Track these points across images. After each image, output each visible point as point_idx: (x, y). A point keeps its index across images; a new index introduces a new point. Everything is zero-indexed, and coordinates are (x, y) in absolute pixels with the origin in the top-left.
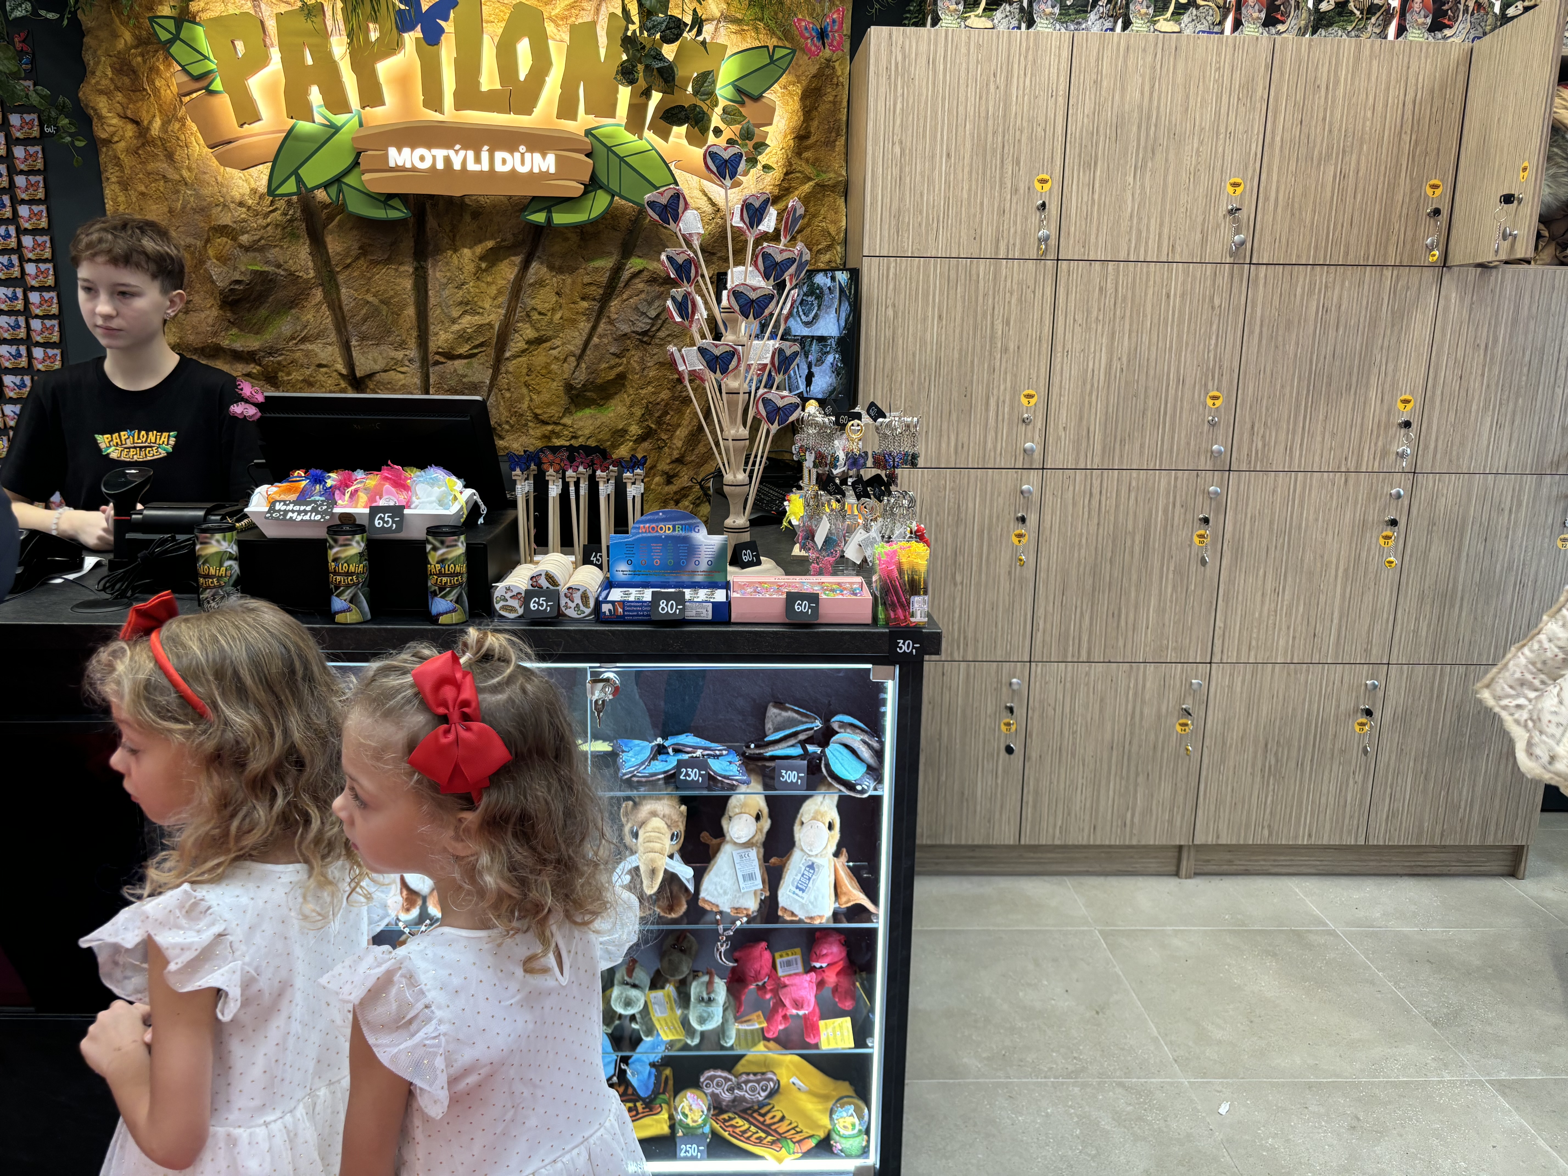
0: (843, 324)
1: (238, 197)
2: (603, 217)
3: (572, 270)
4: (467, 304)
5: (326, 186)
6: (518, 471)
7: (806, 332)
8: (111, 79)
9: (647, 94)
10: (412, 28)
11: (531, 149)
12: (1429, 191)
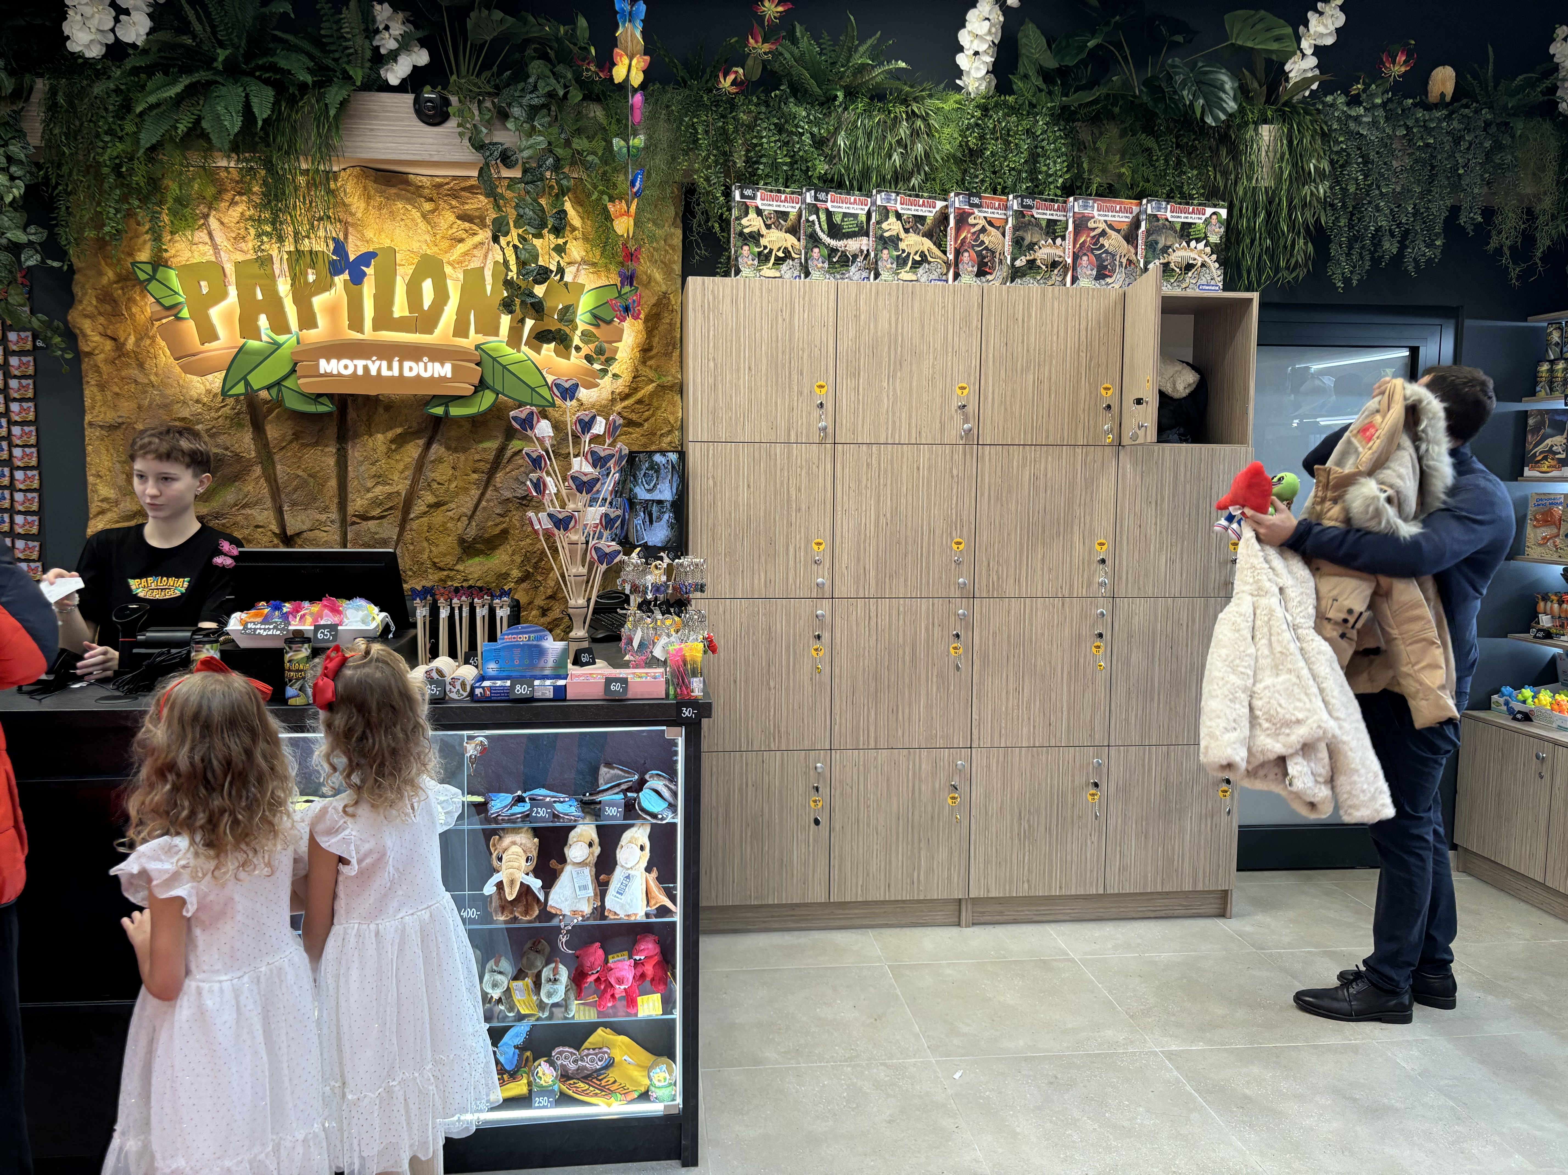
0: (674, 491)
1: (195, 396)
2: (490, 410)
3: (465, 450)
4: (379, 477)
5: (268, 388)
6: (418, 600)
7: (648, 496)
8: (96, 307)
9: (522, 321)
10: (341, 272)
11: (432, 360)
12: (1104, 392)
